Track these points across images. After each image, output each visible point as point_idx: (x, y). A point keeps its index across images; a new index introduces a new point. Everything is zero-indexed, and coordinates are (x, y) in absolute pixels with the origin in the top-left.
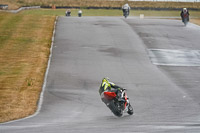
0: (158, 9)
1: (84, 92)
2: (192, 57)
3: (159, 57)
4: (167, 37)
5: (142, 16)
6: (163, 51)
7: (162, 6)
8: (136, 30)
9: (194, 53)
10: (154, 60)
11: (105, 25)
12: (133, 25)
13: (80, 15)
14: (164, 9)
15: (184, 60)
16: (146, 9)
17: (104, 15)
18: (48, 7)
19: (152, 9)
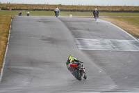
0: (82, 11)
1: (31, 68)
2: (105, 44)
3: (83, 44)
4: (88, 30)
5: (71, 16)
6: (86, 40)
7: (85, 9)
8: (67, 25)
9: (107, 41)
10: (79, 46)
11: (45, 22)
12: (65, 22)
13: (28, 15)
14: (87, 11)
15: (100, 46)
16: (74, 11)
17: (45, 15)
18: (7, 9)
19: (78, 11)
